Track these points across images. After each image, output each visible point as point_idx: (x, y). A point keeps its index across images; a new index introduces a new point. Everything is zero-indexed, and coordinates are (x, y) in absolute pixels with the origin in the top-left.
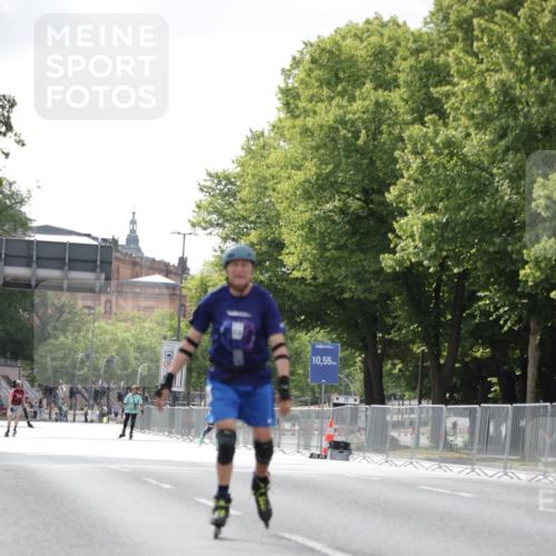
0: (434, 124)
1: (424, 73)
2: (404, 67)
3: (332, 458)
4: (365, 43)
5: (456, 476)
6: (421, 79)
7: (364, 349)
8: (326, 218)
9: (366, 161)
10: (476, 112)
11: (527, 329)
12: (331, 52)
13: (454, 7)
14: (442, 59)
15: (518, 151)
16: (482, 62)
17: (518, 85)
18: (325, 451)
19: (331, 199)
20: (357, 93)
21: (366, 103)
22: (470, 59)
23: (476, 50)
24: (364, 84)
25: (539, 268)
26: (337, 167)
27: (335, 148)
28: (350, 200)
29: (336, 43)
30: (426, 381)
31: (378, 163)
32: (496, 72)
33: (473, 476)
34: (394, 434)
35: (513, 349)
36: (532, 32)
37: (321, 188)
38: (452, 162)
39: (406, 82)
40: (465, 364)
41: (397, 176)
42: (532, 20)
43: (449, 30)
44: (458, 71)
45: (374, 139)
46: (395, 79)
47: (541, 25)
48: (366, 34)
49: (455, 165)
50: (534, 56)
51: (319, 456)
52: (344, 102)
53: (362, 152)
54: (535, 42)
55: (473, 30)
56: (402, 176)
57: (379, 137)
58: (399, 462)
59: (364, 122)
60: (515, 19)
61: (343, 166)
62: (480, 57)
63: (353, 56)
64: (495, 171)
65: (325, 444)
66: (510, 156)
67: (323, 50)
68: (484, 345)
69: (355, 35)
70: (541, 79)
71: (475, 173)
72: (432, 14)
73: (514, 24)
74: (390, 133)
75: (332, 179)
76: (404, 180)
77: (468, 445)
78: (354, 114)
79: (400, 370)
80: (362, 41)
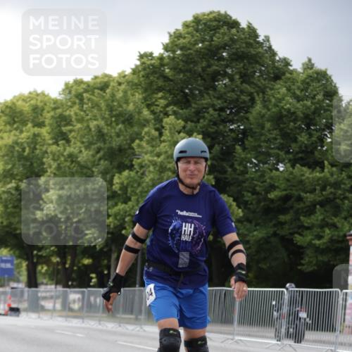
0: (64, 145)
1: (58, 120)
2: (48, 116)
3: (11, 315)
4: (28, 104)
5: (74, 325)
6: (57, 122)
7: (27, 259)
8: (8, 192)
9: (28, 163)
10: (84, 140)
11: (110, 250)
12: (11, 108)
13: (75, 87)
14: (67, 113)
15: (106, 160)
16: (87, 115)
17: (106, 127)
18: (7, 312)
19: (11, 182)
20: (24, 129)
21: (29, 134)
22: (82, 113)
23: (85, 109)
24: (27, 124)
25: (116, 219)
26: (14, 165)
27: (13, 156)
28: (20, 183)
29: (14, 104)
30: (59, 276)
31: (35, 165)
32: (95, 120)
33: (83, 325)
34: (43, 303)
35: (104, 260)
36: (113, 101)
37: (5, 176)
38: (73, 165)
39: (49, 124)
40: (79, 268)
41: (44, 171)
42: (113, 95)
43: (71, 98)
44: (76, 119)
45: (33, 152)
46: (43, 122)
47: (118, 97)
48: (28, 100)
49: (74, 167)
50: (114, 113)
51: (4, 315)
52: (17, 133)
53: (26, 159)
54: (114, 106)
55: (83, 99)
56: (47, 171)
57: (35, 151)
58: (45, 318)
59: (28, 143)
60: (104, 94)
61: (17, 166)
62: (88, 112)
63: (22, 110)
64: (94, 169)
65: (7, 308)
66: (102, 162)
67: (7, 107)
68: (88, 258)
69: (23, 100)
70: (117, 124)
71: (85, 171)
72: (63, 90)
73: (104, 97)
74: (41, 150)
75: (11, 172)
76: (48, 174)
77: (81, 309)
78: (23, 139)
79: (46, 270)
80: (26, 103)
